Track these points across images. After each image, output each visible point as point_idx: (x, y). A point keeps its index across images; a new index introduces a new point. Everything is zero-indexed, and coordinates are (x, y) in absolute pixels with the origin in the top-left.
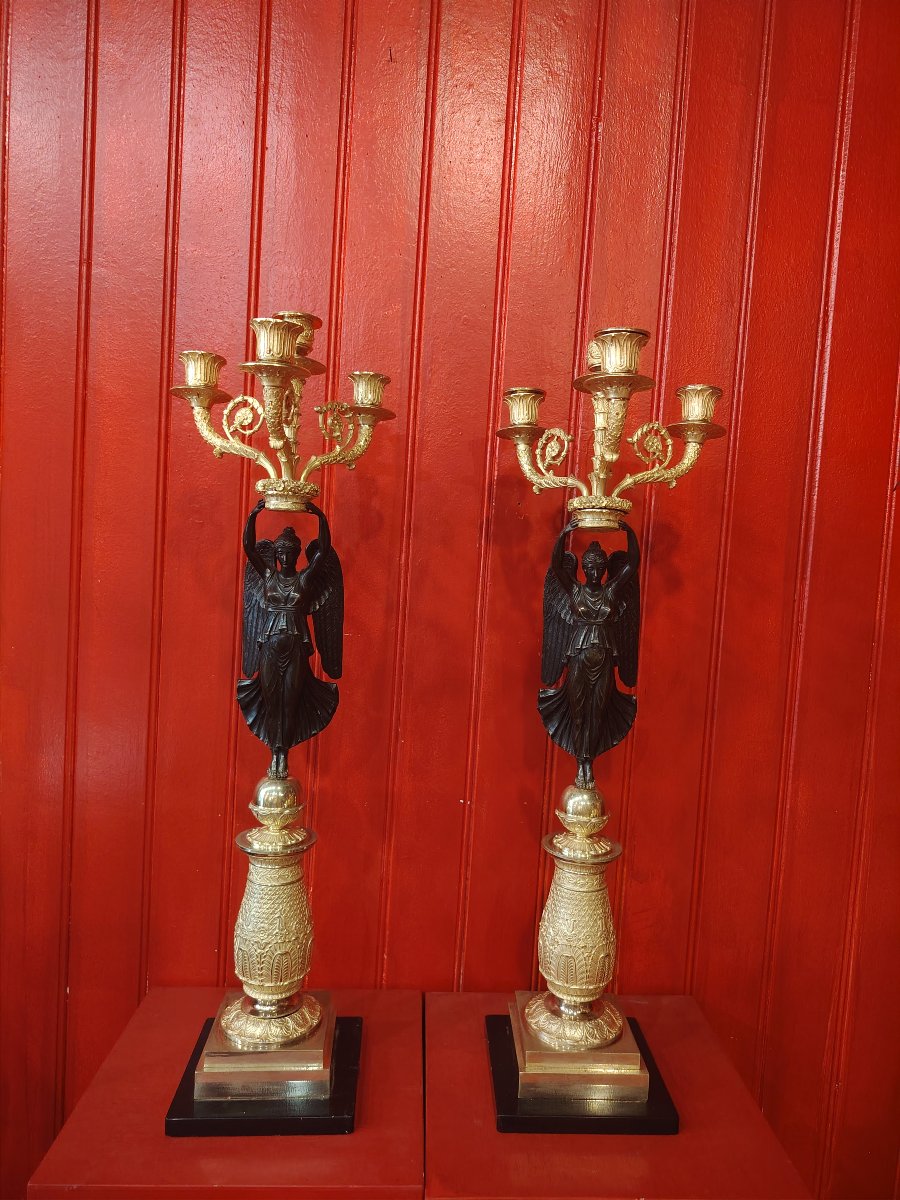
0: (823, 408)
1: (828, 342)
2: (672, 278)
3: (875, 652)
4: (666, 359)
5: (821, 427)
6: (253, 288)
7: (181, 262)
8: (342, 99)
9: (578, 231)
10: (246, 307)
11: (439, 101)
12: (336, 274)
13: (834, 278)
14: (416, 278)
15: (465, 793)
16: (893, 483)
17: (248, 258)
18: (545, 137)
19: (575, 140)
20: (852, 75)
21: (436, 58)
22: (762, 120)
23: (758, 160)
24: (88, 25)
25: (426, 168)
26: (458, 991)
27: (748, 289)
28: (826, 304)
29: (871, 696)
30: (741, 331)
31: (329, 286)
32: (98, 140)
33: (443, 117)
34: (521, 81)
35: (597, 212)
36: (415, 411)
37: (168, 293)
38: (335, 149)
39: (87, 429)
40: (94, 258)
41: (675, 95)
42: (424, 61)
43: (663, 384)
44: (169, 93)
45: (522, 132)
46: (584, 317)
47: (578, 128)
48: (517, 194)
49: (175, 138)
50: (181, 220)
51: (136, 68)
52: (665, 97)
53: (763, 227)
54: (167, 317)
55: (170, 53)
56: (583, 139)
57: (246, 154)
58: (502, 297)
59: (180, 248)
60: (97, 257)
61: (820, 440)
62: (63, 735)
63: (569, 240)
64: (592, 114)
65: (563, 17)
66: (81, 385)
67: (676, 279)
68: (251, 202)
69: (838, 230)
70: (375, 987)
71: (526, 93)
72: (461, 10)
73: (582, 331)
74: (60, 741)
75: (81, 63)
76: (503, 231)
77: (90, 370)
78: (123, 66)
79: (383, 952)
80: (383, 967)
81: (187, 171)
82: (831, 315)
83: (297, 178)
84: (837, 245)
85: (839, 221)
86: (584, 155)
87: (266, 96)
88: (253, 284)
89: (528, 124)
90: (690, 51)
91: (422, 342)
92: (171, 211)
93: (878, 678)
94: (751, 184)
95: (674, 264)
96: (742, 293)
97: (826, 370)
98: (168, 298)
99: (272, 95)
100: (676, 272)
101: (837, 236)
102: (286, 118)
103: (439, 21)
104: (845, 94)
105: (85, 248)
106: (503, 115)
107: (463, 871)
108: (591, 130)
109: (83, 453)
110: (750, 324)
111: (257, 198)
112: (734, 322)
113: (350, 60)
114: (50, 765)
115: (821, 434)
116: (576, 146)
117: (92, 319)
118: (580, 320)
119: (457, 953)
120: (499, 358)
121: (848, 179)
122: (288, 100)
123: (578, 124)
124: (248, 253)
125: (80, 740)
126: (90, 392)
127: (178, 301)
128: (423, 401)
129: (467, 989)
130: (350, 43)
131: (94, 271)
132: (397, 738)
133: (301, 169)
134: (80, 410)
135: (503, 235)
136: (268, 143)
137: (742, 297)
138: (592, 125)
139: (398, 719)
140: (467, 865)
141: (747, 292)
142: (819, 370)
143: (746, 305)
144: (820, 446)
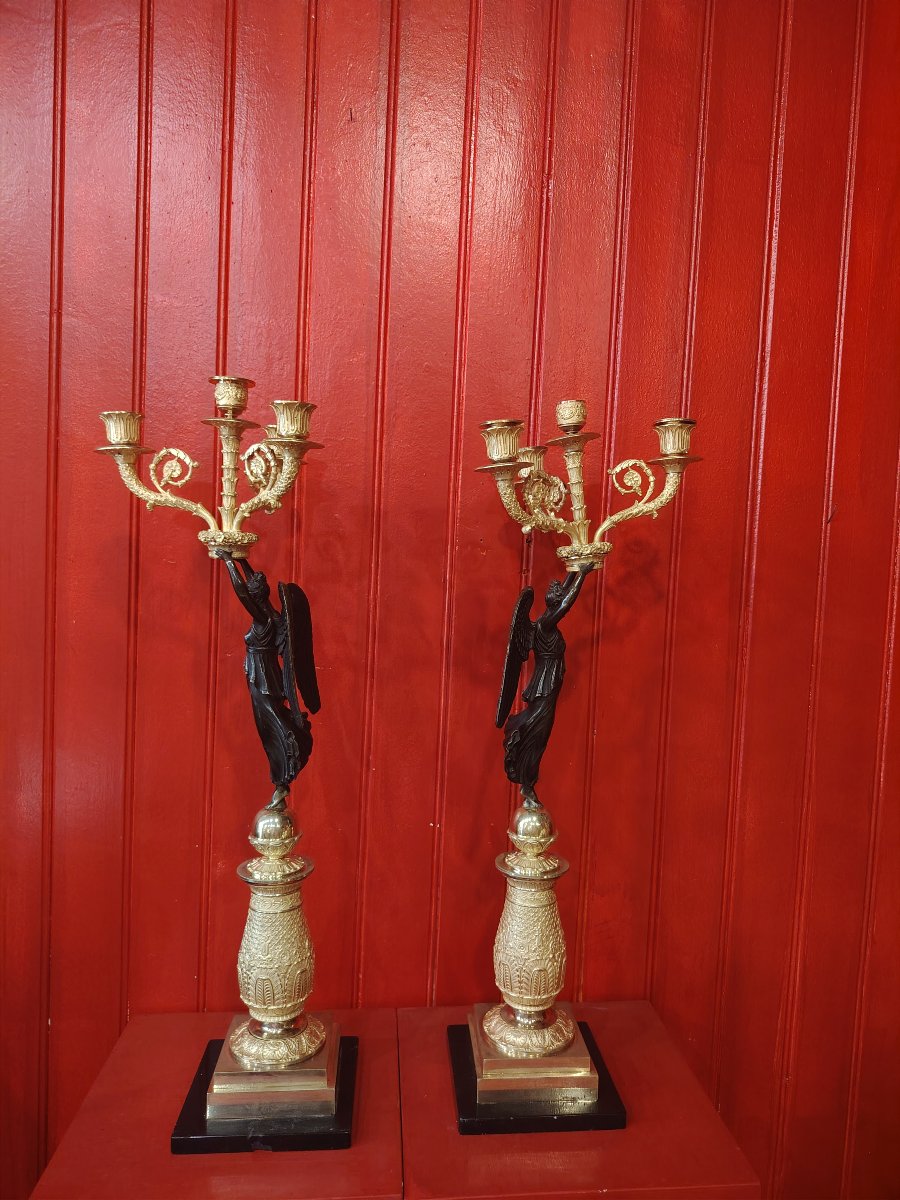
0: (762, 447)
1: (766, 386)
2: (621, 327)
3: (814, 672)
4: (616, 402)
6: (221, 337)
7: (150, 312)
8: (304, 156)
9: (531, 282)
10: (214, 355)
11: (398, 159)
12: (302, 324)
13: (770, 326)
14: (379, 328)
15: (435, 817)
16: (827, 517)
17: (216, 308)
18: (499, 194)
19: (528, 197)
20: (782, 138)
21: (395, 118)
23: (698, 215)
24: (55, 83)
25: (387, 223)
26: (431, 1005)
27: (691, 336)
28: (763, 349)
29: (811, 714)
30: (685, 376)
31: (295, 334)
32: (66, 194)
33: (402, 175)
34: (476, 140)
35: (549, 264)
36: (381, 454)
37: (138, 343)
38: (299, 204)
39: (59, 474)
40: (64, 307)
41: (620, 154)
42: (383, 121)
43: (614, 426)
44: (136, 149)
45: (478, 189)
46: (539, 363)
47: (530, 185)
48: (474, 248)
49: (142, 192)
50: (150, 271)
51: (103, 125)
52: (610, 155)
53: (703, 277)
54: (138, 364)
55: (137, 111)
56: (534, 196)
57: (212, 207)
58: (461, 345)
59: (150, 299)
60: (67, 307)
61: (760, 477)
62: (40, 774)
63: (524, 290)
64: (543, 172)
65: (515, 81)
66: (53, 431)
67: (624, 326)
68: (218, 254)
69: (773, 280)
70: (352, 1007)
71: (481, 151)
72: (418, 74)
74: (37, 780)
75: (49, 119)
76: (461, 282)
77: (63, 416)
78: (90, 123)
79: (359, 972)
80: (358, 986)
81: (155, 224)
82: (768, 360)
83: (263, 231)
84: (772, 295)
85: (773, 273)
86: (536, 211)
87: (231, 152)
88: (221, 333)
89: (484, 181)
90: (633, 114)
91: (386, 389)
92: (140, 264)
93: (817, 697)
94: (692, 238)
95: (622, 313)
96: (685, 340)
97: (764, 411)
98: (138, 347)
99: (237, 153)
100: (624, 322)
101: (772, 287)
102: (251, 174)
103: (396, 83)
104: (775, 157)
105: (55, 298)
106: (459, 173)
107: (434, 891)
108: (543, 186)
109: (56, 498)
110: (693, 369)
111: (224, 251)
112: (679, 366)
113: (312, 118)
114: (28, 800)
115: (760, 471)
116: (528, 202)
117: (63, 368)
118: (535, 366)
119: (430, 970)
120: (459, 404)
121: (781, 234)
122: (253, 155)
123: (530, 182)
124: (216, 303)
126: (62, 439)
127: (148, 349)
128: (389, 444)
129: (438, 1004)
130: (312, 103)
131: (65, 320)
132: (368, 765)
133: (266, 223)
134: (52, 454)
136: (234, 198)
137: (685, 343)
138: (543, 182)
139: (369, 748)
140: (438, 885)
141: (690, 340)
142: (758, 412)
143: (690, 352)
144: (759, 482)
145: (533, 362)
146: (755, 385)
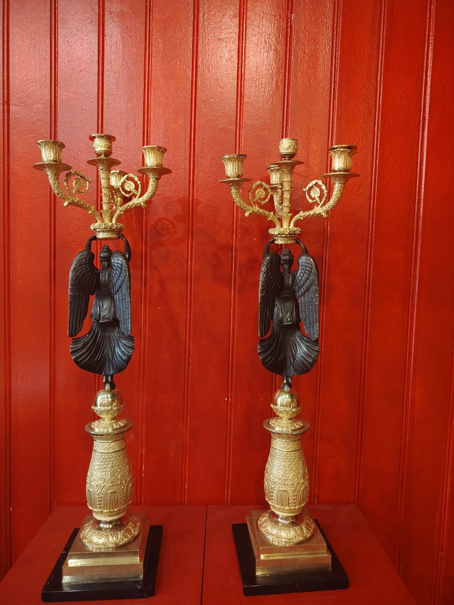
1: (426, 134)
2: (336, 101)
5: (423, 182)
6: (100, 114)
7: (59, 101)
9: (282, 76)
10: (96, 126)
12: (146, 105)
13: (428, 97)
14: (191, 106)
15: (228, 394)
17: (97, 98)
19: (279, 25)
22: (384, 9)
25: (195, 43)
26: (227, 505)
27: (379, 105)
28: (424, 113)
30: (376, 130)
31: (142, 112)
33: (204, 14)
35: (293, 64)
38: (144, 35)
39: (11, 196)
45: (248, 21)
46: (287, 125)
47: (280, 17)
50: (59, 77)
53: (387, 71)
56: (283, 24)
57: (94, 39)
58: (240, 115)
59: (59, 93)
60: (12, 101)
61: (423, 190)
63: (277, 81)
64: (288, 9)
66: (6, 172)
67: (338, 101)
68: (97, 66)
70: (181, 505)
73: (286, 133)
76: (240, 77)
77: (11, 163)
79: (185, 484)
80: (185, 493)
81: (61, 50)
82: (427, 118)
83: (123, 52)
84: (429, 79)
85: (430, 65)
86: (284, 33)
88: (100, 112)
89: (252, 16)
92: (53, 73)
94: (379, 45)
95: (337, 93)
96: (376, 108)
97: (425, 151)
98: (53, 122)
99: (107, 5)
100: (338, 97)
102: (115, 18)
105: (6, 95)
106: (237, 12)
107: (228, 438)
108: (288, 19)
110: (381, 125)
111: (101, 64)
112: (372, 124)
115: (423, 186)
116: (278, 28)
117: (11, 136)
118: (285, 126)
119: (226, 483)
121: (435, 40)
122: (116, 7)
123: (280, 15)
124: (97, 95)
125: (12, 370)
126: (11, 176)
127: (58, 123)
128: (198, 175)
129: (232, 504)
131: (12, 108)
132: (189, 365)
133: (124, 47)
134: (6, 186)
135: (240, 79)
136: (106, 33)
137: (376, 111)
138: (288, 16)
139: (189, 354)
140: (230, 435)
141: (379, 107)
142: (421, 150)
143: (379, 115)
144: (422, 194)
145: (283, 123)
146: (419, 134)
